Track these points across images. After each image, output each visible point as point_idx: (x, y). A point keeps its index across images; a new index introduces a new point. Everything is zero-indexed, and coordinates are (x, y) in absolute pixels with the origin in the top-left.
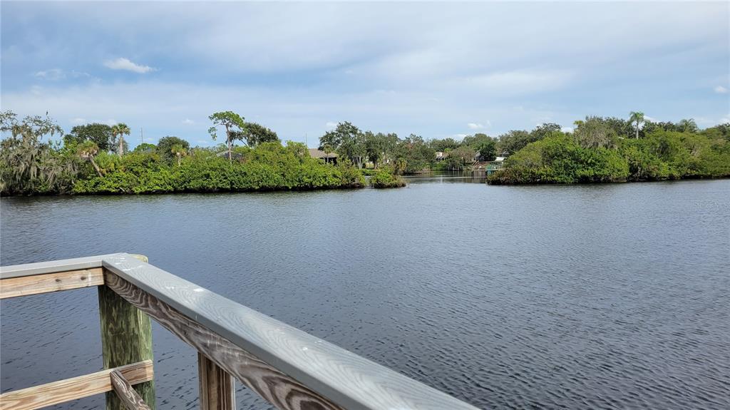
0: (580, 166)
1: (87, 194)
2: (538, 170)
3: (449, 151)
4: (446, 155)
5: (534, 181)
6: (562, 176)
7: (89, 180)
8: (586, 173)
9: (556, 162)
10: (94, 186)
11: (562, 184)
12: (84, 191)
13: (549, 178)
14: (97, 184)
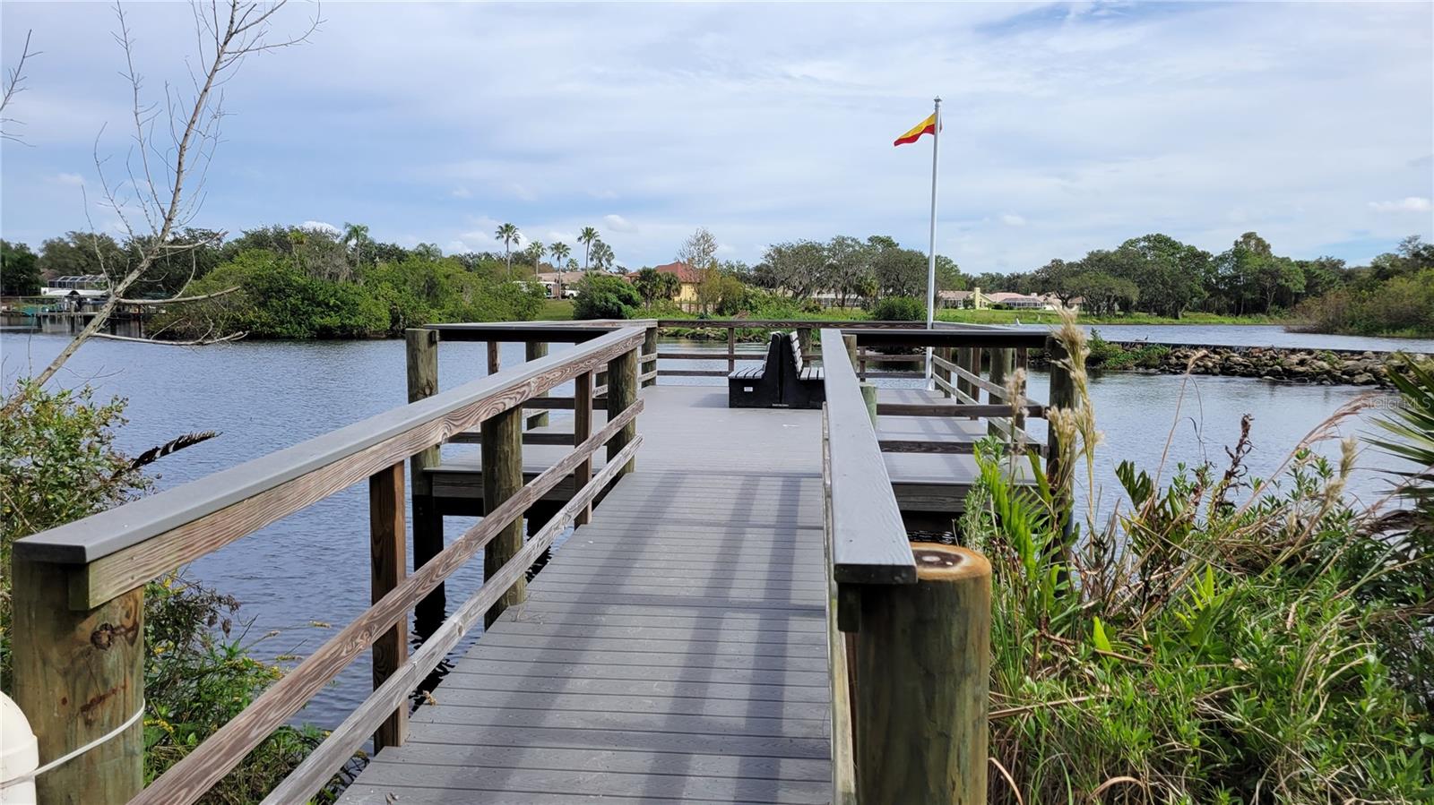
0: (317, 309)
2: (244, 314)
6: (289, 325)
9: (275, 302)
13: (266, 330)
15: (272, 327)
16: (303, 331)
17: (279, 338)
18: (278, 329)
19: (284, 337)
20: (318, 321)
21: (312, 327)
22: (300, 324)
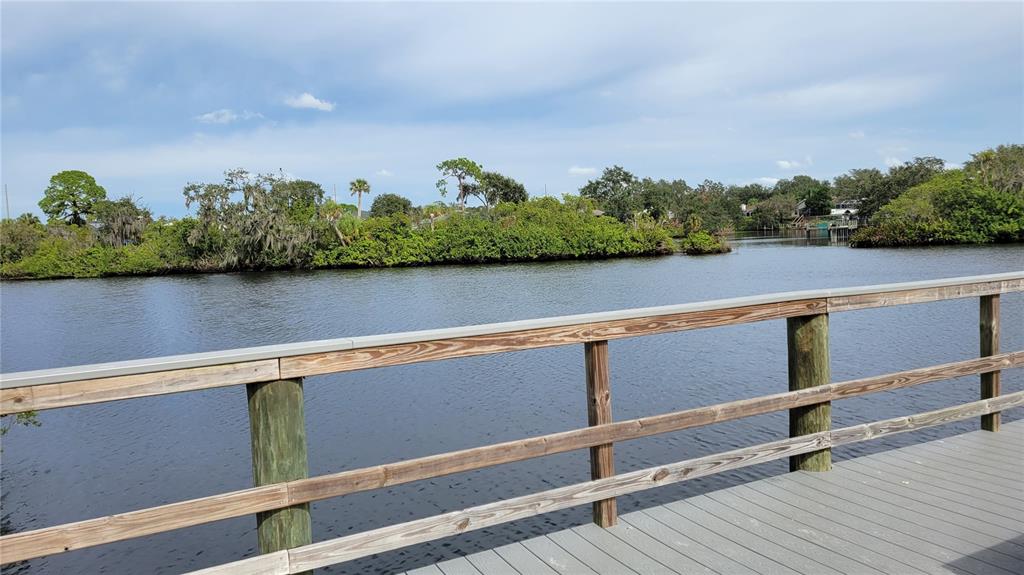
0: (996, 217)
1: (329, 267)
2: (929, 225)
3: (755, 204)
4: (752, 209)
5: (924, 241)
6: (969, 233)
7: (331, 250)
8: (1006, 227)
9: (957, 213)
10: (337, 258)
11: (969, 244)
12: (326, 264)
13: (948, 237)
14: (340, 255)
15: (953, 234)
16: (981, 237)
17: (958, 244)
18: (958, 236)
19: (964, 243)
20: (996, 227)
21: (990, 234)
22: (979, 231)
